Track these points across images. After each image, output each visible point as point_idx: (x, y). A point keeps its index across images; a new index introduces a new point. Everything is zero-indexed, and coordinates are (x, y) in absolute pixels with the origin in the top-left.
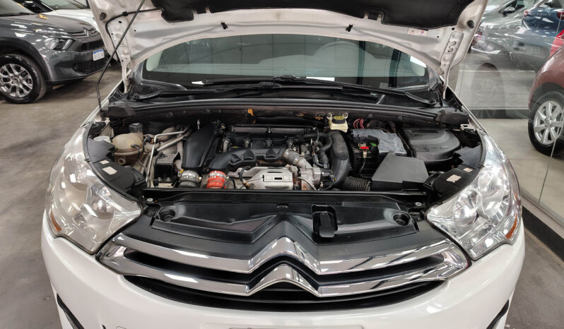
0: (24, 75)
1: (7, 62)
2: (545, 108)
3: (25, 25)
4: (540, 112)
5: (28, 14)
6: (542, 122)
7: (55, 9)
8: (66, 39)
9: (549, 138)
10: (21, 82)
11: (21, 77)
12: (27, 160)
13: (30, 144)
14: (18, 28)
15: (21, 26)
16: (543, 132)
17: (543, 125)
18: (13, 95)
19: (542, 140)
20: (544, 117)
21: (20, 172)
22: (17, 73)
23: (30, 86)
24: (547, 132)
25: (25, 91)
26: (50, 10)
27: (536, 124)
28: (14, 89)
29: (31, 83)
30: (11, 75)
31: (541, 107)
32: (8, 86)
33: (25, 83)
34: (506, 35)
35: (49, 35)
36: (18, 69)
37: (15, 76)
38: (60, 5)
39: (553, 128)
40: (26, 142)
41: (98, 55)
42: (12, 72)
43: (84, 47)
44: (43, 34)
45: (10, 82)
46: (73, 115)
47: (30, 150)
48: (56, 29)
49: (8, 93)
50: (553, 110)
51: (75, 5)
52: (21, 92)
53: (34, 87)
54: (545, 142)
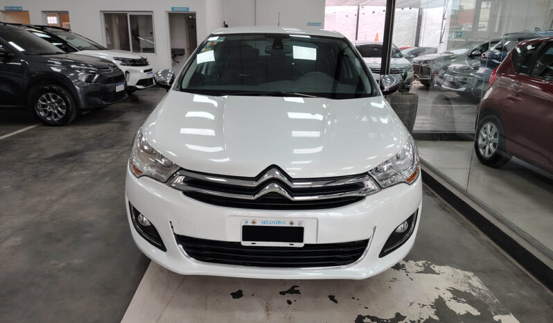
0: (59, 102)
1: (46, 91)
2: (485, 128)
3: (60, 62)
4: (482, 132)
5: (62, 53)
6: (484, 140)
7: (81, 50)
8: (94, 74)
9: (489, 152)
10: (56, 108)
11: (56, 104)
12: (71, 165)
13: (71, 154)
14: (54, 63)
15: (56, 62)
16: (485, 148)
17: (485, 142)
18: (49, 119)
19: (485, 154)
20: (485, 136)
21: (67, 173)
22: (53, 101)
23: (64, 112)
24: (487, 148)
25: (59, 116)
26: (76, 51)
27: (480, 141)
28: (50, 114)
29: (64, 109)
30: (49, 102)
31: (483, 129)
32: (45, 111)
33: (59, 109)
34: (471, 74)
35: (80, 70)
36: (55, 97)
37: (52, 103)
38: (83, 47)
39: (491, 144)
40: (67, 153)
41: (120, 88)
42: (50, 100)
43: (109, 80)
44: (76, 69)
45: (47, 108)
46: (101, 135)
47: (71, 159)
48: (86, 65)
49: (45, 117)
50: (491, 130)
51: (96, 46)
52: (56, 116)
53: (66, 112)
54: (487, 155)
